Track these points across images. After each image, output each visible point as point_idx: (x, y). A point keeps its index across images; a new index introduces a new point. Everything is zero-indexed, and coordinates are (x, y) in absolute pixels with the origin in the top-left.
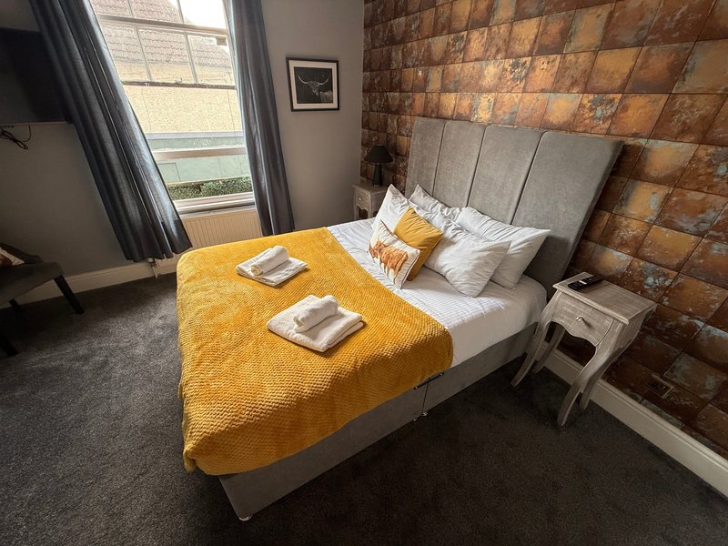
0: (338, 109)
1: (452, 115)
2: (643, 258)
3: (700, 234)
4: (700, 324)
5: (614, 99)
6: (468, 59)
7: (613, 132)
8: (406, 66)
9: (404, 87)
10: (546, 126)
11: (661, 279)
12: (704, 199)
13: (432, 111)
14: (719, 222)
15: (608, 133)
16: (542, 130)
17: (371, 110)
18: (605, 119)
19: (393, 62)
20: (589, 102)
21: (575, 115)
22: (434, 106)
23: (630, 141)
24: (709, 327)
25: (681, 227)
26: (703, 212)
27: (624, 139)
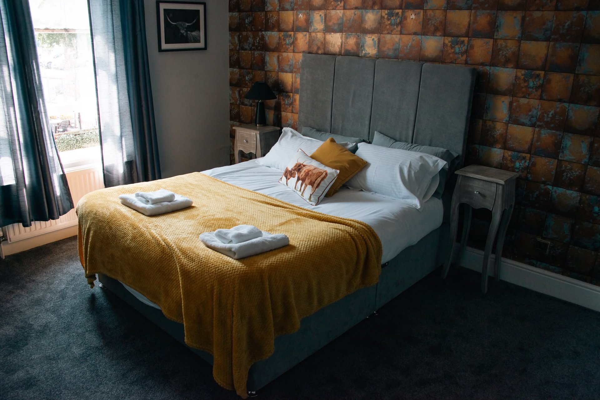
0: (205, 48)
1: (340, 51)
2: (509, 149)
3: (533, 125)
4: (550, 187)
5: (464, 41)
6: (348, 7)
7: (469, 62)
8: (283, 9)
9: (283, 26)
10: (423, 59)
11: (523, 162)
12: (528, 102)
13: (319, 48)
14: (539, 116)
15: (466, 63)
16: (422, 63)
17: (243, 49)
18: (462, 54)
19: (268, 5)
20: (449, 42)
21: (442, 51)
22: (319, 44)
23: (481, 68)
24: (555, 188)
25: (523, 123)
26: (530, 111)
27: (476, 67)
